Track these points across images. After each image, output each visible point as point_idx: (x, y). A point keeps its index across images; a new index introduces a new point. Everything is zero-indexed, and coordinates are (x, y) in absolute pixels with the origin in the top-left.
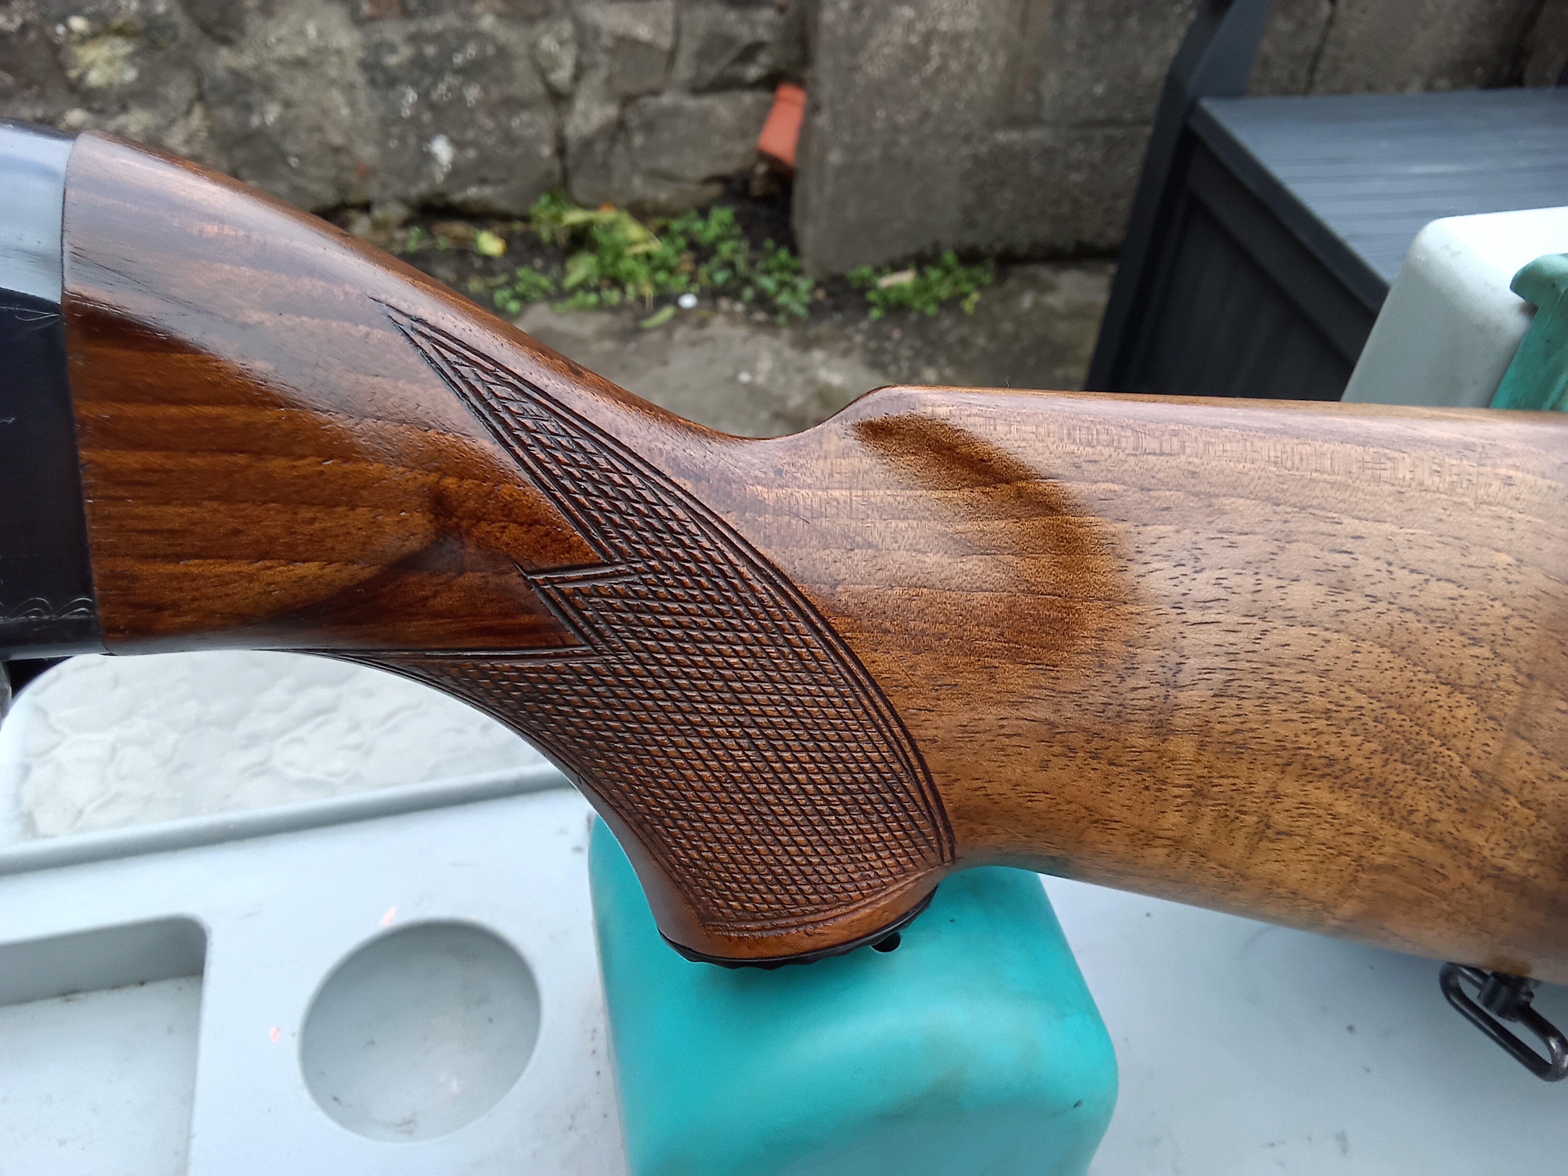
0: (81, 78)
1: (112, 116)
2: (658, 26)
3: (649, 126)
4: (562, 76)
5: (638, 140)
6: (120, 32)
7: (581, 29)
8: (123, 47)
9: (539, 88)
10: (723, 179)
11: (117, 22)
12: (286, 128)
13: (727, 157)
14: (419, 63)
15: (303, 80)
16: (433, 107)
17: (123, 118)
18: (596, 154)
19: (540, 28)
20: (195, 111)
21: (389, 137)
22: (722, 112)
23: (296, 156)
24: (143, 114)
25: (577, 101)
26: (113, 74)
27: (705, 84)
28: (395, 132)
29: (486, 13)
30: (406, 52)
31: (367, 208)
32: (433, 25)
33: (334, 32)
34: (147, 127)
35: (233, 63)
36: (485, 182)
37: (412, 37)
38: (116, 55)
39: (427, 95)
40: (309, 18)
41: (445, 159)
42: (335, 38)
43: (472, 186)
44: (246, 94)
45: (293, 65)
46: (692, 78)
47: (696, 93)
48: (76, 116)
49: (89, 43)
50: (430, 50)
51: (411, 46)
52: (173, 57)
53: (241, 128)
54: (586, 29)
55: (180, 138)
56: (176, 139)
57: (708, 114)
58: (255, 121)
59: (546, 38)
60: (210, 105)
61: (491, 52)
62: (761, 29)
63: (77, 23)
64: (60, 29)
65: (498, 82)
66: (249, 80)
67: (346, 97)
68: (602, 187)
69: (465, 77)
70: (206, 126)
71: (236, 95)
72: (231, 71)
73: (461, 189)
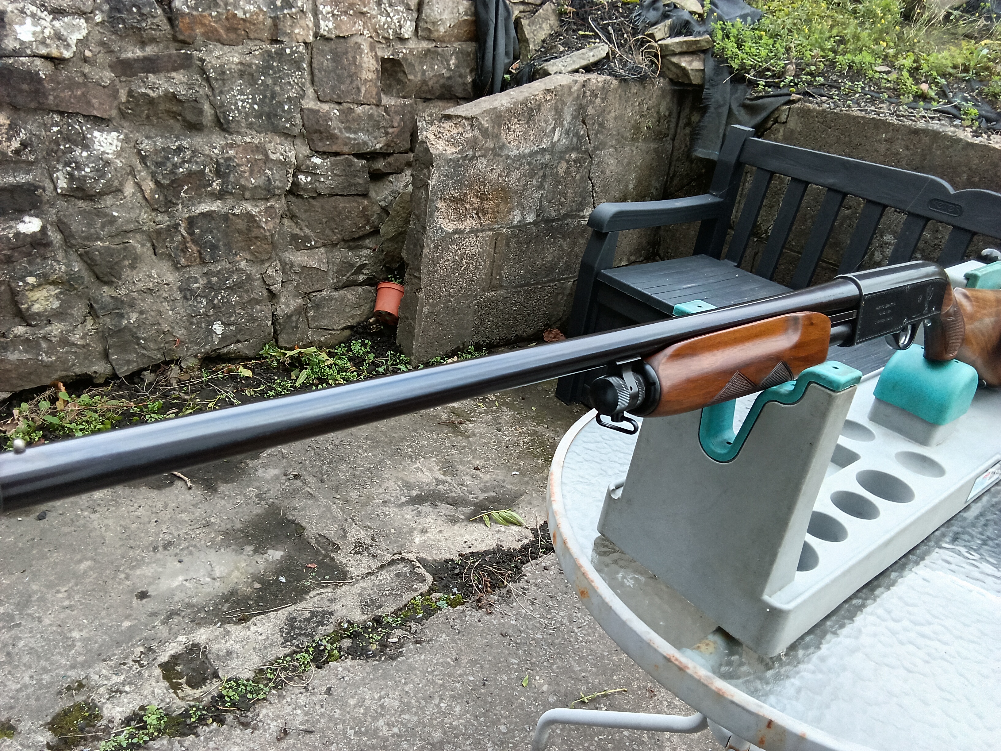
0: (28, 309)
1: (42, 328)
2: (320, 260)
3: (317, 307)
4: (276, 287)
5: (311, 313)
6: (54, 283)
7: (283, 264)
8: (54, 291)
9: (265, 293)
10: (350, 327)
11: (53, 278)
12: (140, 324)
13: (353, 317)
14: (209, 286)
15: (150, 300)
16: (214, 307)
17: (48, 328)
18: (292, 322)
19: (267, 265)
20: (88, 322)
21: (192, 324)
22: (349, 296)
23: (143, 338)
24: (59, 325)
25: (280, 298)
26: (47, 305)
27: (341, 284)
28: (195, 321)
29: (242, 260)
30: (202, 281)
31: (177, 362)
32: (216, 267)
33: (165, 275)
34: (61, 332)
35: (114, 294)
36: (238, 341)
37: (206, 274)
38: (51, 295)
39: (212, 301)
40: (152, 268)
41: (219, 332)
42: (166, 277)
43: (231, 344)
44: (119, 309)
45: (145, 293)
46: (335, 283)
47: (336, 289)
48: (20, 330)
49: (36, 290)
50: (214, 279)
51: (205, 279)
52: (79, 293)
53: (116, 327)
54: (286, 264)
55: (78, 336)
56: (76, 338)
57: (343, 298)
58: (125, 322)
59: (269, 269)
60: (98, 317)
61: (244, 278)
62: (364, 259)
63: (31, 280)
64: (21, 284)
65: (247, 291)
66: (122, 301)
67: (171, 306)
68: (293, 337)
69: (230, 291)
70: (95, 327)
71: (113, 310)
72: (111, 297)
73: (227, 346)
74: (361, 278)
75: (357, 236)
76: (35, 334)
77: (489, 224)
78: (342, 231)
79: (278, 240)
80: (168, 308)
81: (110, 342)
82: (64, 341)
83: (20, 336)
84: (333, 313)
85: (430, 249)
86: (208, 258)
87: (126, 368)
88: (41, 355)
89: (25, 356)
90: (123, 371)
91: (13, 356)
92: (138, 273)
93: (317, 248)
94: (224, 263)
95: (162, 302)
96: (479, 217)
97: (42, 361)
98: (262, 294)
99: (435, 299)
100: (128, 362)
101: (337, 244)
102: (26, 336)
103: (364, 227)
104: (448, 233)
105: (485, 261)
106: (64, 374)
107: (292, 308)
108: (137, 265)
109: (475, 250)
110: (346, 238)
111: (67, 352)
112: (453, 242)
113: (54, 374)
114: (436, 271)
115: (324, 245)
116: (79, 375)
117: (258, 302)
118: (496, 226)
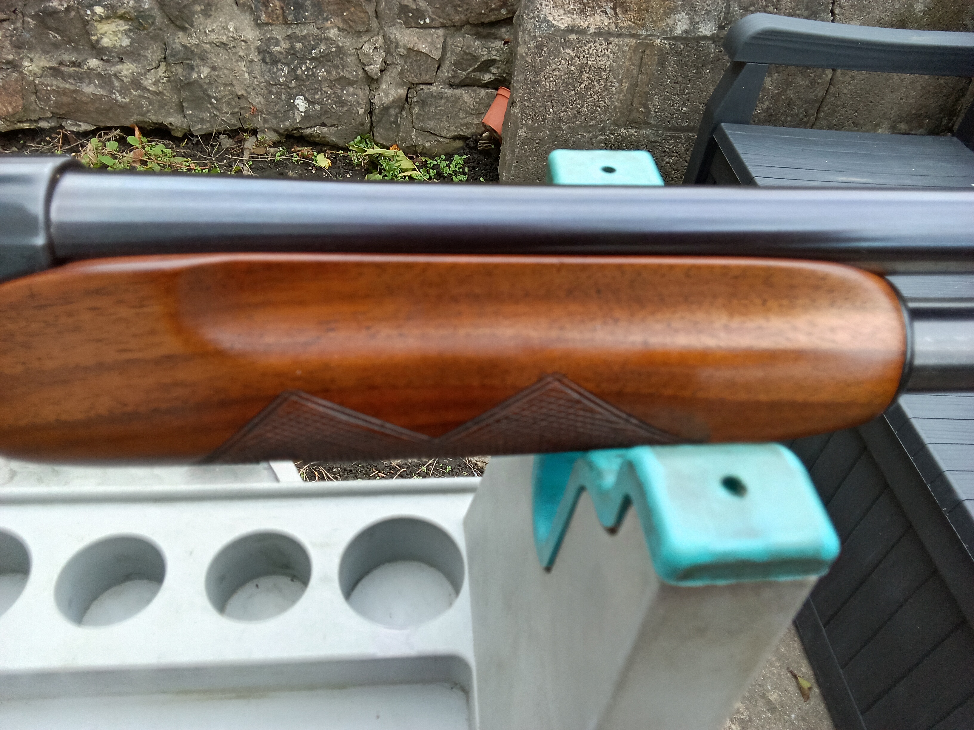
0: (98, 41)
1: (114, 65)
2: (433, 44)
3: (423, 103)
4: (374, 69)
5: (416, 110)
6: (122, 17)
7: (388, 42)
8: (123, 26)
9: (360, 74)
10: (464, 138)
11: (121, 11)
12: (212, 82)
13: (467, 125)
14: (292, 52)
15: (224, 56)
16: (297, 78)
17: (120, 67)
18: (390, 116)
19: (365, 38)
20: (161, 67)
21: (270, 92)
22: (466, 97)
23: (215, 98)
24: (131, 65)
25: (381, 83)
26: (116, 40)
27: (457, 81)
28: (274, 90)
29: (333, 28)
30: (285, 45)
31: (254, 132)
32: (301, 31)
33: (244, 30)
34: (132, 73)
35: (185, 41)
36: (324, 125)
37: (289, 37)
38: (119, 30)
39: (295, 70)
40: (231, 20)
41: (302, 109)
42: (244, 33)
43: (315, 126)
44: (190, 60)
45: (218, 46)
46: (449, 78)
47: (451, 86)
48: (93, 63)
49: (104, 21)
50: (299, 45)
51: (288, 42)
52: (151, 34)
53: (186, 79)
54: (391, 41)
55: (150, 81)
56: (148, 82)
57: (457, 99)
58: (195, 76)
59: (366, 45)
60: (170, 65)
61: (334, 50)
62: (494, 53)
63: (99, 10)
64: (89, 12)
65: (336, 67)
66: (192, 52)
67: (248, 68)
68: (392, 135)
69: (317, 63)
70: (167, 75)
71: (185, 60)
72: (183, 46)
73: (311, 127)
74: (487, 78)
75: (487, 20)
76: (106, 70)
77: (629, 27)
78: (467, 10)
79: (384, 9)
80: (244, 69)
81: (184, 94)
82: (136, 83)
83: (92, 69)
84: (442, 115)
85: (529, 49)
86: (290, 17)
87: (199, 126)
88: (115, 94)
89: (100, 92)
90: (198, 129)
91: (89, 89)
92: (212, 23)
93: (434, 28)
94: (311, 28)
95: (237, 61)
96: (616, 14)
97: (115, 99)
98: (357, 74)
99: (537, 121)
100: (202, 121)
101: (462, 27)
102: (99, 70)
103: (498, 9)
104: (557, 29)
105: (620, 82)
106: (140, 118)
107: (391, 98)
108: (212, 13)
109: (604, 62)
110: (471, 21)
111: (140, 96)
112: (567, 44)
113: (131, 116)
114: (538, 82)
115: (443, 26)
116: (156, 123)
117: (351, 83)
118: (643, 32)
